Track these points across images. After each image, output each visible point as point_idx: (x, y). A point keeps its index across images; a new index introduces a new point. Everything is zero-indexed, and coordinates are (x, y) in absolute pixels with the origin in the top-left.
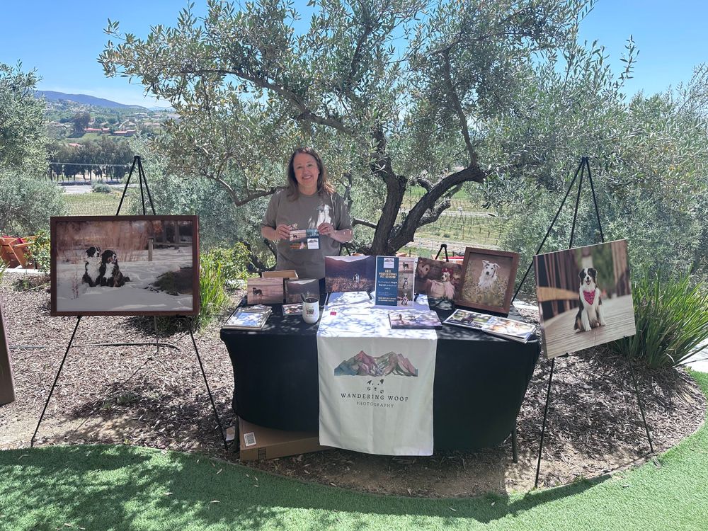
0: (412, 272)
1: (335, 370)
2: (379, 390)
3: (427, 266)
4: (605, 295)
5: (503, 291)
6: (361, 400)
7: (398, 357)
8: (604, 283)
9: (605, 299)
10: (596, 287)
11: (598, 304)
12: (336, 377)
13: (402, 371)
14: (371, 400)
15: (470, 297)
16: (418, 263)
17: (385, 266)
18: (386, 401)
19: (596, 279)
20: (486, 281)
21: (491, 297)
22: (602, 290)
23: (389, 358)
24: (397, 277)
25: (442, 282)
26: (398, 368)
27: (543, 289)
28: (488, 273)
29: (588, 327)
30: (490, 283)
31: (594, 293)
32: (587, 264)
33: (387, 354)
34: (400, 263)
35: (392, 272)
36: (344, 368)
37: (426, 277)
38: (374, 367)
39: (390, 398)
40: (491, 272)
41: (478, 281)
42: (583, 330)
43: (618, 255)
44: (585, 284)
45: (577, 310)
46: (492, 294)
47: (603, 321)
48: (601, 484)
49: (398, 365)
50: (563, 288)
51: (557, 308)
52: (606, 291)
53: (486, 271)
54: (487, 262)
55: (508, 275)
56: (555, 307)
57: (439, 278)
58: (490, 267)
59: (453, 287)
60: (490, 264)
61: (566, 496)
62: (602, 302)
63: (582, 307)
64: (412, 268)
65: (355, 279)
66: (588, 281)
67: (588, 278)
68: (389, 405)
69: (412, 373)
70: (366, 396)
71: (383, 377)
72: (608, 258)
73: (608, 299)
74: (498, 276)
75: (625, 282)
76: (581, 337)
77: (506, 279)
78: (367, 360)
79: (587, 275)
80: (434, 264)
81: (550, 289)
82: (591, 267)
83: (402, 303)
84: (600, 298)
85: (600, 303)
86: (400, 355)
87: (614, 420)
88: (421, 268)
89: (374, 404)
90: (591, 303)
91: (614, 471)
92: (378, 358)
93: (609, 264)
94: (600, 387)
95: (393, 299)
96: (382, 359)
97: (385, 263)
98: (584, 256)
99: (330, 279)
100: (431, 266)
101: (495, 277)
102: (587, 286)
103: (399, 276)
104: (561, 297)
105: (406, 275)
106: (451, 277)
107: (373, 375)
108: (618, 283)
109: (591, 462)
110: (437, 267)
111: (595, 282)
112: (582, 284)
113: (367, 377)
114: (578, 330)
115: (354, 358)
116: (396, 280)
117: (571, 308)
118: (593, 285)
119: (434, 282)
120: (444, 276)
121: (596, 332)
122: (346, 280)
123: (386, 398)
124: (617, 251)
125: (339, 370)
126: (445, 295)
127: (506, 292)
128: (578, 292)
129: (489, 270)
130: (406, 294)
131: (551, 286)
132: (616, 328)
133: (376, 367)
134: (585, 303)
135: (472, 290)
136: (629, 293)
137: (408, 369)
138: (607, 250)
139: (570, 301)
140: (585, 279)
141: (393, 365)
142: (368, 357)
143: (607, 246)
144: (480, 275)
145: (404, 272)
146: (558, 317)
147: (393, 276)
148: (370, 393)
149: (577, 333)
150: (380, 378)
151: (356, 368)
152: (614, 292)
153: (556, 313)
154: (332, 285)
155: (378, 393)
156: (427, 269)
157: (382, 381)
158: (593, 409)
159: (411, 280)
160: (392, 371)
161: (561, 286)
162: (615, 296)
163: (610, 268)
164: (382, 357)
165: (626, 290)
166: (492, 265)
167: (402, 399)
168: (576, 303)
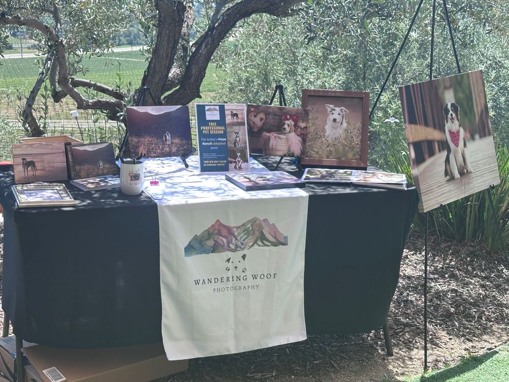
0: (243, 124)
1: (185, 249)
2: (240, 269)
3: (262, 115)
4: (468, 135)
5: (357, 140)
6: (219, 285)
7: (263, 224)
8: (466, 121)
9: (469, 141)
10: (460, 126)
11: (463, 147)
12: (187, 258)
13: (268, 241)
14: (230, 284)
15: (317, 153)
16: (249, 112)
17: (208, 118)
18: (250, 281)
19: (459, 116)
20: (334, 131)
21: (344, 150)
22: (465, 130)
23: (252, 225)
24: (225, 131)
25: (285, 134)
26: (263, 238)
27: (413, 126)
28: (335, 120)
29: (457, 175)
30: (340, 132)
31: (458, 132)
32: (449, 98)
33: (250, 221)
34: (226, 112)
35: (218, 125)
36: (196, 245)
37: (261, 130)
38: (234, 239)
39: (255, 277)
40: (339, 118)
41: (324, 131)
42: (452, 178)
43: (476, 88)
44: (449, 121)
45: (445, 153)
46: (344, 145)
47: (470, 167)
48: (491, 359)
49: (262, 234)
50: (431, 127)
51: (427, 151)
52: (469, 132)
53: (331, 117)
54: (332, 106)
55: (361, 120)
56: (425, 148)
57: (279, 129)
58: (336, 112)
59: (300, 139)
60: (336, 108)
61: (462, 373)
62: (467, 144)
63: (449, 151)
64: (243, 119)
65: (166, 140)
66: (452, 119)
67: (452, 115)
68: (253, 287)
69: (280, 242)
70: (225, 279)
71: (245, 252)
72: (467, 92)
73: (471, 141)
74: (348, 123)
75: (485, 120)
76: (451, 187)
77: (359, 125)
78: (224, 232)
79: (451, 112)
80: (271, 110)
81: (418, 127)
82: (453, 101)
83: (235, 168)
84: (464, 139)
85: (465, 145)
86: (265, 220)
87: (475, 304)
88: (252, 118)
89: (235, 288)
90: (457, 145)
91: (499, 347)
92: (238, 228)
93: (469, 98)
94: (446, 276)
95: (222, 163)
96: (243, 228)
97: (207, 113)
98: (446, 88)
99: (135, 140)
100: (267, 114)
101: (345, 125)
102: (452, 125)
103: (228, 130)
104: (430, 137)
105: (236, 129)
106: (295, 125)
107: (232, 251)
108: (479, 122)
109: (470, 344)
110: (275, 115)
111: (458, 120)
112: (447, 122)
113: (224, 254)
114: (448, 177)
115: (208, 231)
116: (224, 135)
117: (440, 151)
118: (456, 123)
119: (273, 135)
120: (286, 126)
121: (465, 180)
122: (154, 140)
123: (250, 278)
124: (475, 82)
125: (190, 249)
126: (289, 150)
127: (362, 141)
128: (444, 131)
129: (336, 116)
130: (239, 154)
131: (420, 124)
132: (482, 176)
133: (236, 239)
134: (452, 145)
135: (318, 143)
136: (490, 134)
137: (275, 237)
138: (465, 81)
139: (438, 142)
140: (449, 116)
141: (257, 233)
142: (225, 226)
143: (465, 77)
144: (326, 124)
145: (233, 124)
146: (429, 161)
147: (220, 130)
148: (230, 274)
149: (448, 181)
150: (241, 253)
151: (210, 243)
152: (476, 133)
153: (427, 156)
154: (138, 147)
155: (239, 273)
156: (261, 119)
157: (244, 257)
158: (449, 297)
159: (242, 135)
160: (255, 242)
161: (429, 124)
162: (477, 136)
163: (470, 104)
164: (243, 225)
165: (487, 131)
166: (338, 109)
167: (269, 276)
168: (444, 145)
